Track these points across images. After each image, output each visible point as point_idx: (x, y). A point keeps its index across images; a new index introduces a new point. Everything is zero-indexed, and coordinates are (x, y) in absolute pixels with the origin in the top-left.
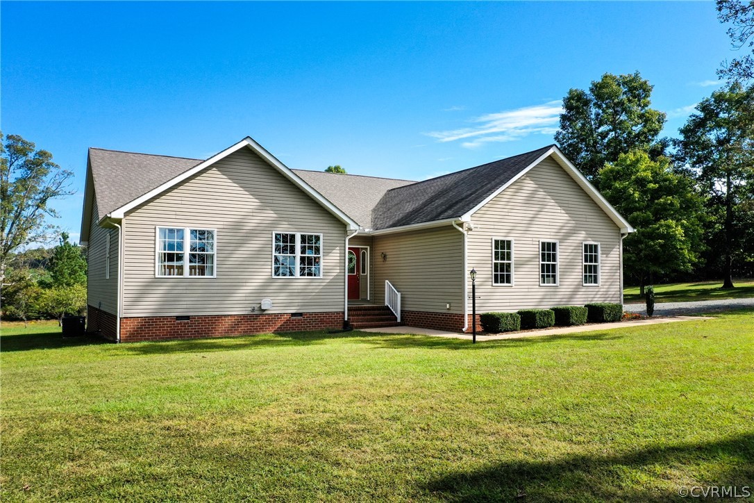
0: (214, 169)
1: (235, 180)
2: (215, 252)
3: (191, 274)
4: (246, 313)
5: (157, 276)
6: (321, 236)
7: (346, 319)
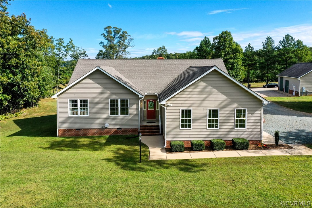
0: (87, 78)
1: (95, 81)
2: (88, 107)
3: (80, 115)
4: (100, 128)
5: (69, 115)
6: (129, 99)
7: (139, 131)
